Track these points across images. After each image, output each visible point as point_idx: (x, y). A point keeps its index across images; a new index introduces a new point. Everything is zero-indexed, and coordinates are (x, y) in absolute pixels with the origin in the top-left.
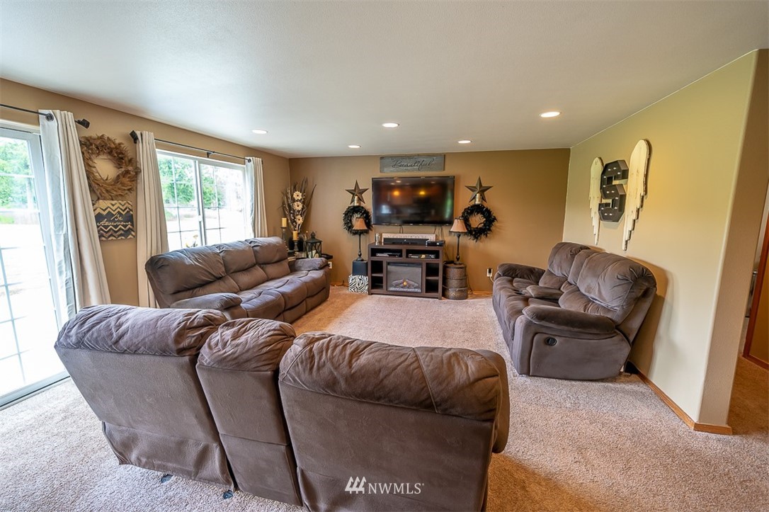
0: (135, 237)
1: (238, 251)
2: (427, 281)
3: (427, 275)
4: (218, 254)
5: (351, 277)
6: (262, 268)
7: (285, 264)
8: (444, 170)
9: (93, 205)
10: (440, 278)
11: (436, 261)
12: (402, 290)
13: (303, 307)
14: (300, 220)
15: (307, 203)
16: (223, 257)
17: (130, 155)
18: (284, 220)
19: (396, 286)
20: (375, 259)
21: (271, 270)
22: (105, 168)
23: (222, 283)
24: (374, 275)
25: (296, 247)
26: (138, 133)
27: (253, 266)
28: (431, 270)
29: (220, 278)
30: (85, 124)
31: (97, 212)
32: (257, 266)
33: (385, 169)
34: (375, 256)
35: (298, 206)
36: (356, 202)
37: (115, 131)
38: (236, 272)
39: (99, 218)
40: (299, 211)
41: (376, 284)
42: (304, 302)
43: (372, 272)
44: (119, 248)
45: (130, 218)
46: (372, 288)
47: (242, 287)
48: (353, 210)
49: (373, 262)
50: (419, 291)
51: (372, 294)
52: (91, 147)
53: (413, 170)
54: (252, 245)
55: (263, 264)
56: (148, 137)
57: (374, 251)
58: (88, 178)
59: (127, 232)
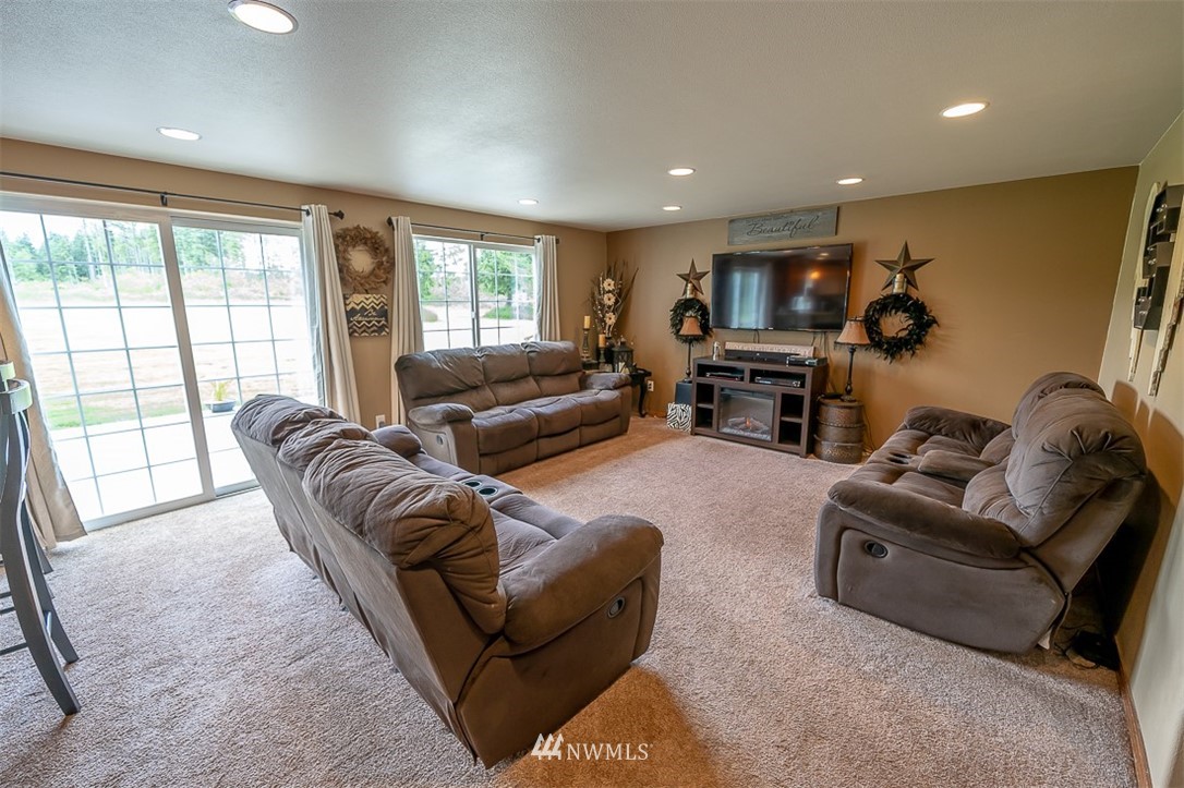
0: (390, 334)
1: (504, 356)
2: (782, 423)
3: (782, 415)
4: (476, 358)
5: (671, 406)
6: (537, 381)
7: (575, 379)
8: (836, 234)
9: (345, 298)
10: (804, 421)
11: (799, 392)
12: (742, 433)
13: (574, 438)
14: (611, 319)
15: (624, 295)
16: (483, 363)
17: (387, 244)
18: (587, 319)
19: (735, 425)
20: (702, 380)
21: (547, 384)
22: (361, 260)
23: (474, 394)
24: (700, 405)
25: (602, 356)
26: (394, 219)
27: (524, 377)
28: (790, 404)
29: (475, 388)
30: (340, 215)
31: (349, 308)
32: (531, 379)
33: (736, 239)
34: (704, 376)
35: (609, 300)
36: (688, 292)
37: (370, 220)
38: (496, 382)
39: (350, 314)
40: (609, 307)
41: (703, 420)
42: (578, 430)
43: (698, 402)
44: (370, 345)
45: (384, 313)
46: (697, 425)
47: (501, 401)
48: (683, 307)
49: (699, 386)
50: (769, 438)
51: (696, 434)
52: (346, 240)
53: (780, 238)
54: (528, 350)
55: (539, 376)
56: (403, 222)
57: (703, 369)
58: (340, 271)
59: (382, 328)
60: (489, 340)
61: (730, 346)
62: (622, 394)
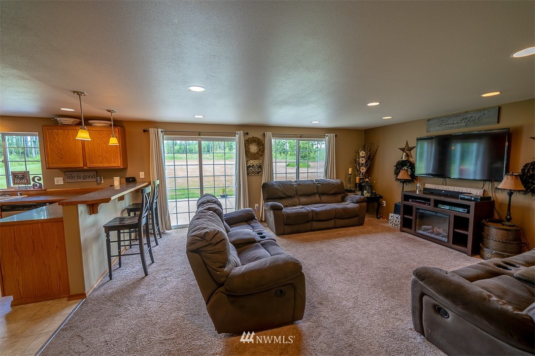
0: (262, 174)
1: (305, 185)
2: (455, 233)
3: (455, 227)
4: (292, 185)
5: (391, 215)
6: (319, 196)
7: (339, 197)
8: (498, 122)
9: (247, 162)
10: (470, 233)
11: (467, 216)
12: (430, 235)
13: (331, 223)
14: (363, 170)
15: (371, 160)
16: (296, 187)
17: (263, 142)
18: (350, 170)
19: (425, 230)
20: (406, 203)
21: (324, 198)
22: (254, 148)
23: (290, 199)
24: (405, 216)
25: (358, 187)
26: (265, 133)
27: (314, 194)
28: (460, 222)
29: (291, 197)
30: (247, 134)
31: (248, 165)
32: (317, 196)
33: (431, 129)
34: (408, 201)
35: (362, 161)
36: (404, 157)
37: (257, 134)
38: (301, 195)
39: (248, 167)
40: (362, 164)
41: (406, 225)
42: (333, 220)
43: (404, 214)
44: (255, 179)
45: (260, 167)
46: (403, 227)
47: (301, 203)
48: (400, 165)
49: (405, 206)
50: (446, 240)
51: (403, 231)
52: (248, 142)
53: (459, 127)
54: (317, 183)
55: (322, 194)
56: (269, 134)
57: (406, 197)
58: (246, 152)
59: (259, 172)
60: (303, 177)
61: (428, 186)
62: (360, 206)
